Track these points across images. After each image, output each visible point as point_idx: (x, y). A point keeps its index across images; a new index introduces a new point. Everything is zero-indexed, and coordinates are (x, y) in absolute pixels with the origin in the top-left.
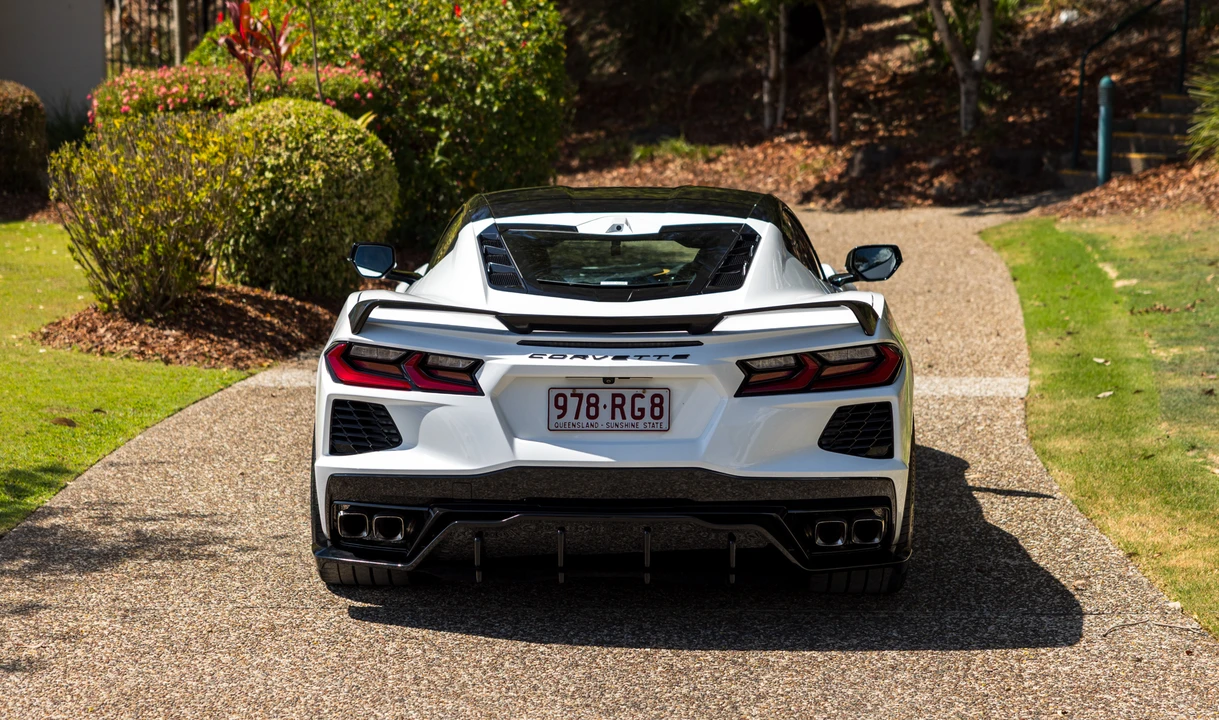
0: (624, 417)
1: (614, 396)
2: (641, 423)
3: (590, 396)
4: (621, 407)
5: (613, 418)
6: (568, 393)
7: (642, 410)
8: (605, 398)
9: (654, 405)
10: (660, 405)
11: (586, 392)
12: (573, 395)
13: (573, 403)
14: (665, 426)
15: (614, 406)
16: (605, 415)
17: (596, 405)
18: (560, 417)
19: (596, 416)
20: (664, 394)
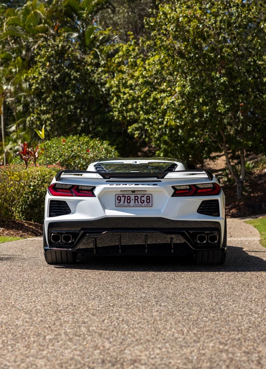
0: (138, 203)
1: (135, 197)
2: (143, 204)
3: (128, 197)
4: (137, 200)
5: (135, 203)
6: (121, 196)
7: (144, 201)
8: (132, 197)
9: (147, 199)
10: (149, 199)
11: (127, 196)
12: (123, 196)
13: (123, 199)
14: (151, 205)
15: (135, 199)
16: (132, 202)
17: (130, 199)
18: (119, 203)
19: (130, 203)
20: (150, 196)
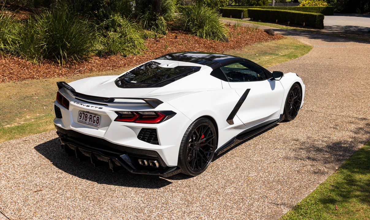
0: (91, 122)
1: (90, 115)
2: (94, 124)
4: (91, 118)
5: (89, 121)
7: (95, 120)
9: (97, 120)
10: (98, 120)
11: (86, 113)
12: (83, 114)
13: (83, 115)
14: (99, 126)
15: (90, 118)
17: (87, 117)
18: (80, 119)
19: (86, 120)
20: (99, 117)
